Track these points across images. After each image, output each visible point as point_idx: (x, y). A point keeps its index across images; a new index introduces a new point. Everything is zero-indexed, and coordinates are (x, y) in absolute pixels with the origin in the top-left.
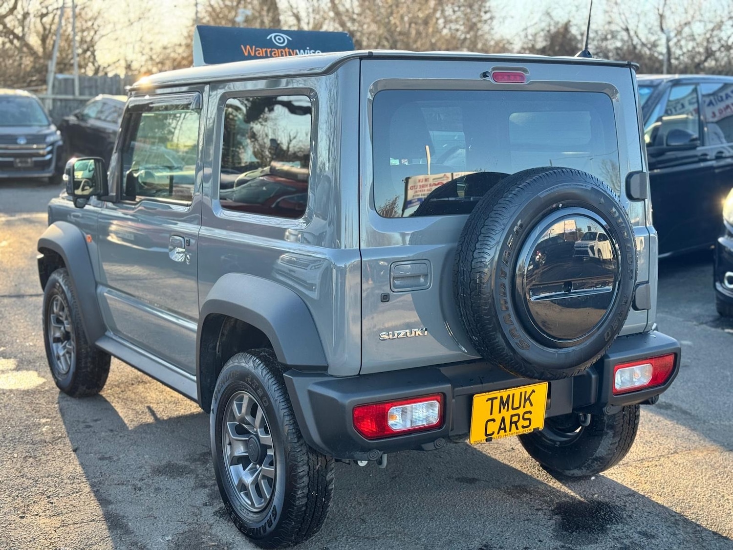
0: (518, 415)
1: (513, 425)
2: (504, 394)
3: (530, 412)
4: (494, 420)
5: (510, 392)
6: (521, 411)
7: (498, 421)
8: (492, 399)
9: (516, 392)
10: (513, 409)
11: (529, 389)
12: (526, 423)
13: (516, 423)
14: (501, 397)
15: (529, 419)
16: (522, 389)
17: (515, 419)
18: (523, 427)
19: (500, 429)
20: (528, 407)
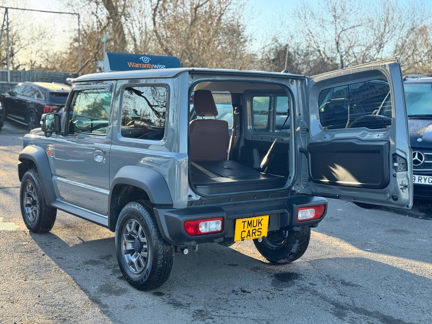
0: (256, 229)
1: (254, 234)
2: (250, 220)
3: (261, 229)
4: (245, 231)
5: (252, 219)
6: (257, 228)
7: (247, 232)
8: (244, 222)
9: (255, 219)
10: (253, 227)
11: (260, 218)
12: (259, 233)
13: (255, 233)
14: (248, 221)
15: (261, 232)
16: (257, 218)
17: (254, 231)
18: (258, 235)
19: (248, 235)
20: (260, 226)
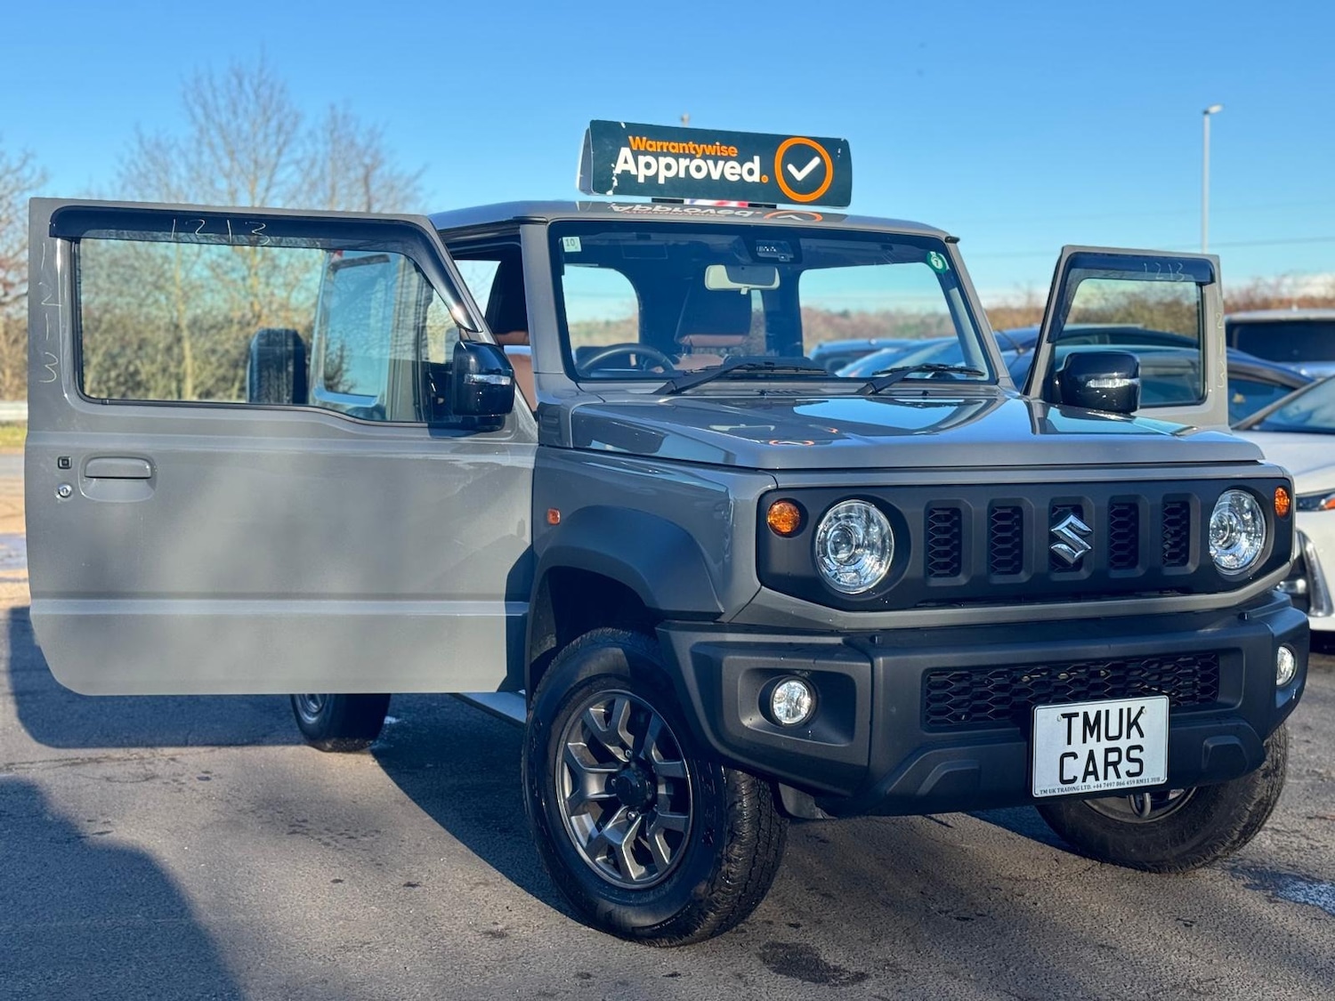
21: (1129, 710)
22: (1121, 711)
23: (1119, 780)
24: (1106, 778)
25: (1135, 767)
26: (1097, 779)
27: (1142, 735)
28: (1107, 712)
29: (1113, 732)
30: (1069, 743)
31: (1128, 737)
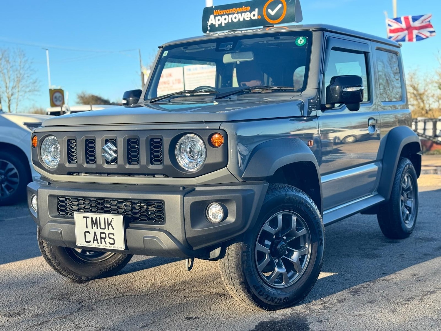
21: (108, 219)
22: (105, 218)
23: (106, 245)
24: (101, 243)
25: (112, 242)
26: (98, 243)
27: (113, 229)
28: (100, 218)
29: (103, 226)
30: (87, 228)
31: (108, 229)
